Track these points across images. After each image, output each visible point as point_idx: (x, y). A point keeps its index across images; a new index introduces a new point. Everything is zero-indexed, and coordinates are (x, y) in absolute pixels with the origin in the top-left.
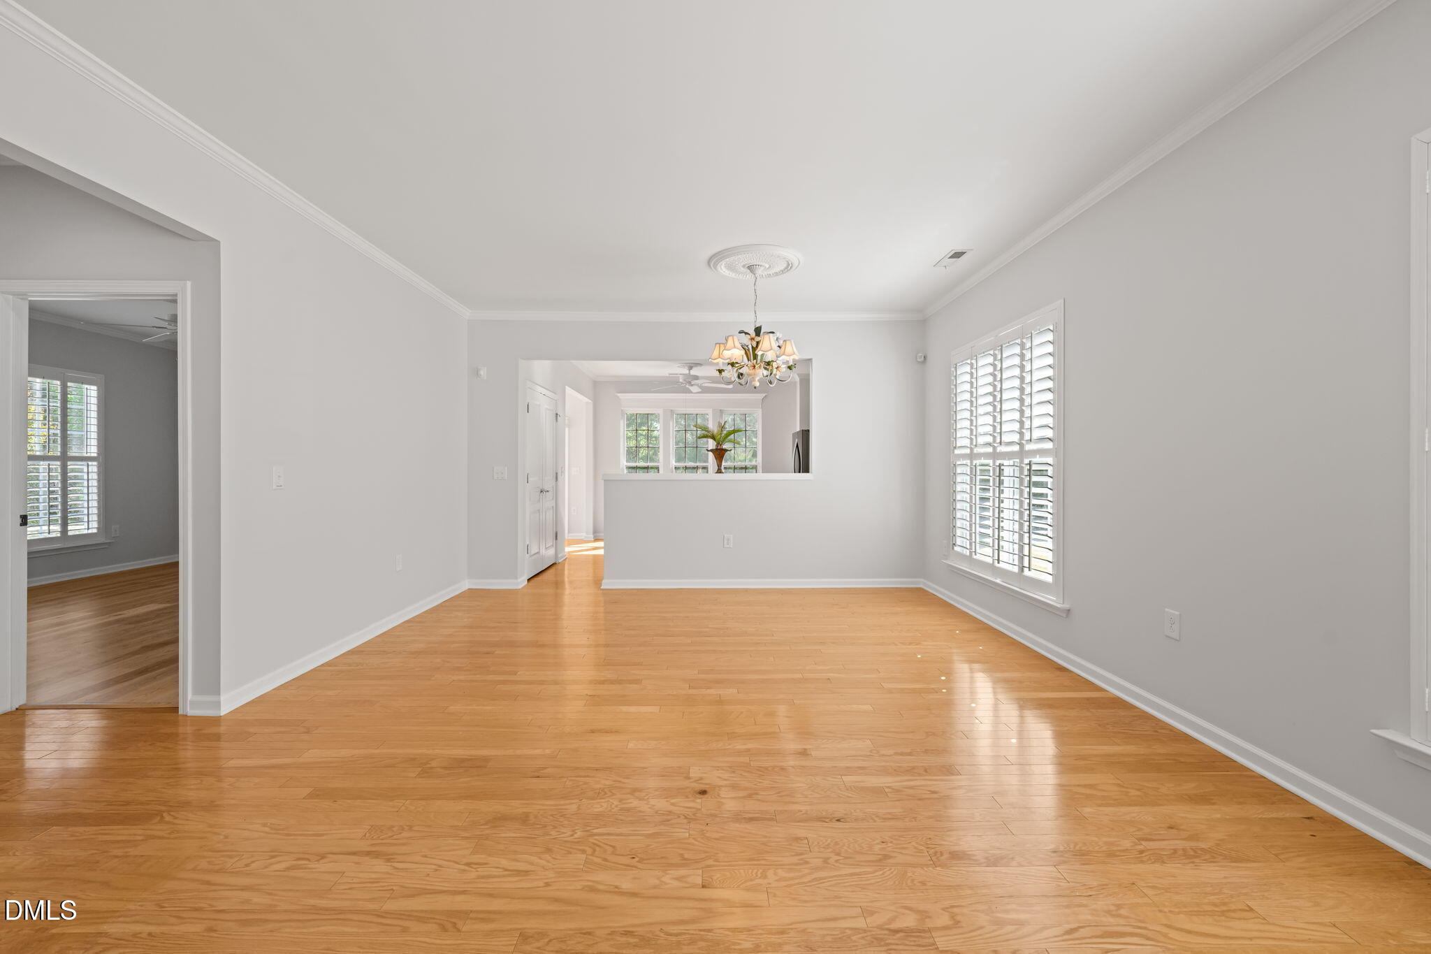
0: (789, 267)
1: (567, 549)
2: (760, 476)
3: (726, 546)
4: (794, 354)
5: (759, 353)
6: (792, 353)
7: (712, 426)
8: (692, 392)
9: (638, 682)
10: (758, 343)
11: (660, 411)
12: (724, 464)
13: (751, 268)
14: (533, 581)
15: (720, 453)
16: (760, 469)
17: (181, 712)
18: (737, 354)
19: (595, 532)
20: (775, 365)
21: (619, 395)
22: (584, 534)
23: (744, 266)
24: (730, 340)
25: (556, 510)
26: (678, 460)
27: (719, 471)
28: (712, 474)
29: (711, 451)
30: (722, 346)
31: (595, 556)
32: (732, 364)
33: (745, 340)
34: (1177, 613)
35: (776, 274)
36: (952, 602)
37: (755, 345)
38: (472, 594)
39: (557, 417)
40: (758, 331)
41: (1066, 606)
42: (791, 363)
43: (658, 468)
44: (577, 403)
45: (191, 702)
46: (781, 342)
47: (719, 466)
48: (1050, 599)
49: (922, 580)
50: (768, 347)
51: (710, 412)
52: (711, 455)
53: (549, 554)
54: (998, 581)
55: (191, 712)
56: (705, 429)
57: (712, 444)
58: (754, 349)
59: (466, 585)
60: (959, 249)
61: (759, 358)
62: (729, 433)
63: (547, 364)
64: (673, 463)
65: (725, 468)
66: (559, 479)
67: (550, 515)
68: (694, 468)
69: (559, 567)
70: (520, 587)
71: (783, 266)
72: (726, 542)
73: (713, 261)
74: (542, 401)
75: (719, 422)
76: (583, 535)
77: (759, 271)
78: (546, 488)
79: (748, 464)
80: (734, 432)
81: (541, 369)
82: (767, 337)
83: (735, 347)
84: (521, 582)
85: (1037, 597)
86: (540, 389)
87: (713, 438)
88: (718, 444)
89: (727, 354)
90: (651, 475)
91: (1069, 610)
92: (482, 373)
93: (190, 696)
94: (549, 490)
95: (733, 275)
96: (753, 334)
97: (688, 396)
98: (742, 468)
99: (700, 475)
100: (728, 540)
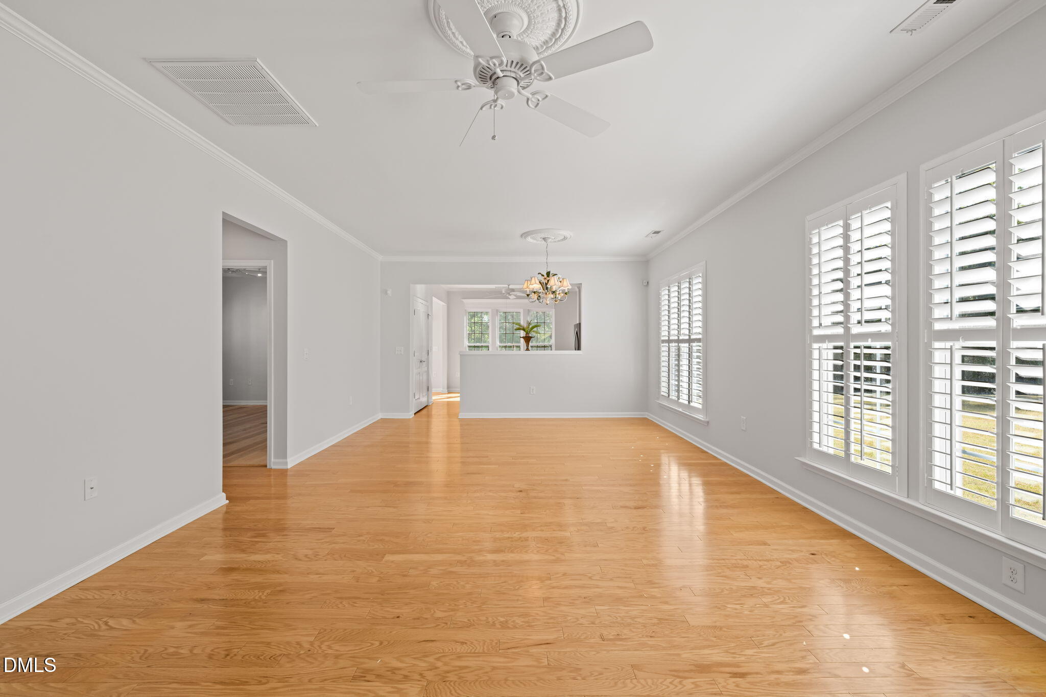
0: (565, 238)
1: (434, 398)
2: (554, 352)
3: (531, 393)
4: (568, 286)
5: (549, 286)
6: (567, 285)
7: (523, 323)
8: (509, 299)
9: (487, 457)
10: (548, 281)
11: (490, 310)
12: (530, 344)
13: (544, 239)
14: (416, 415)
15: (528, 339)
16: (553, 347)
17: (268, 467)
18: (537, 286)
19: (448, 387)
20: (557, 293)
21: (463, 300)
22: (442, 389)
23: (541, 238)
24: (533, 279)
25: (428, 372)
26: (501, 342)
27: (528, 349)
28: (523, 351)
29: (523, 337)
30: (529, 281)
31: (448, 402)
32: (534, 292)
33: (542, 278)
34: (745, 418)
35: (559, 241)
36: (660, 424)
37: (546, 282)
38: (383, 421)
39: (428, 316)
40: (548, 274)
41: (707, 420)
42: (566, 291)
43: (488, 347)
44: (439, 305)
45: (273, 462)
46: (561, 280)
47: (528, 346)
48: (700, 417)
49: (647, 413)
50: (554, 283)
51: (521, 311)
52: (522, 340)
53: (424, 400)
54: (680, 410)
55: (273, 467)
56: (519, 324)
57: (523, 334)
58: (546, 284)
59: (380, 416)
60: (657, 230)
61: (549, 289)
62: (533, 328)
63: (423, 286)
64: (498, 343)
65: (532, 347)
66: (430, 353)
67: (425, 378)
68: (511, 347)
69: (429, 407)
70: (411, 417)
71: (563, 237)
72: (531, 391)
73: (524, 235)
74: (420, 306)
75: (527, 321)
76: (440, 390)
77: (549, 240)
78: (423, 359)
79: (546, 344)
80: (536, 326)
81: (420, 289)
82: (553, 278)
83: (536, 283)
84: (411, 415)
85: (697, 417)
86: (420, 301)
87: (524, 330)
88: (527, 333)
89: (531, 287)
90: (484, 351)
91: (708, 422)
92: (389, 292)
93: (272, 460)
94: (424, 362)
95: (535, 241)
96: (546, 276)
97: (508, 301)
98: (542, 347)
99: (515, 352)
100: (533, 390)
